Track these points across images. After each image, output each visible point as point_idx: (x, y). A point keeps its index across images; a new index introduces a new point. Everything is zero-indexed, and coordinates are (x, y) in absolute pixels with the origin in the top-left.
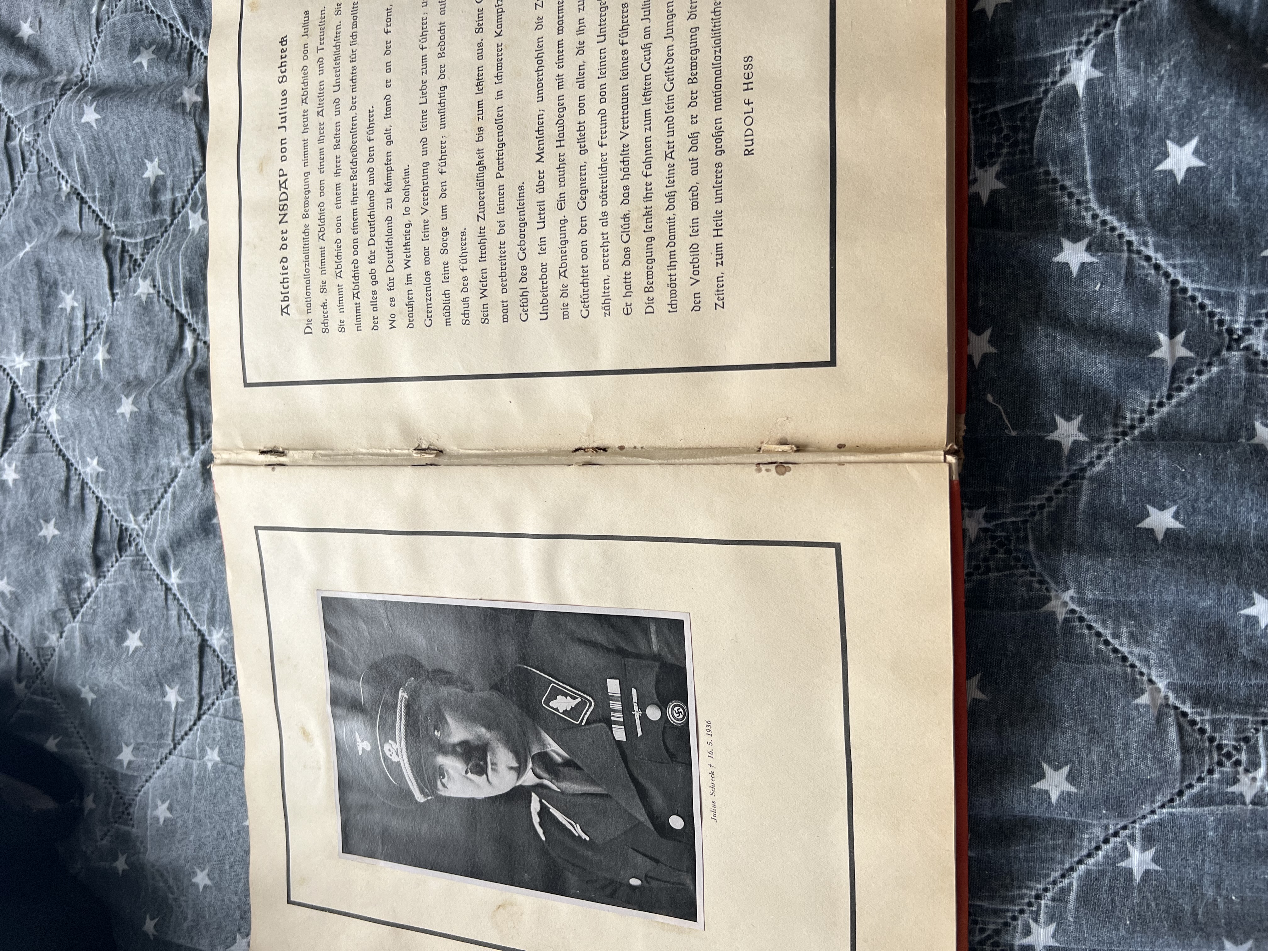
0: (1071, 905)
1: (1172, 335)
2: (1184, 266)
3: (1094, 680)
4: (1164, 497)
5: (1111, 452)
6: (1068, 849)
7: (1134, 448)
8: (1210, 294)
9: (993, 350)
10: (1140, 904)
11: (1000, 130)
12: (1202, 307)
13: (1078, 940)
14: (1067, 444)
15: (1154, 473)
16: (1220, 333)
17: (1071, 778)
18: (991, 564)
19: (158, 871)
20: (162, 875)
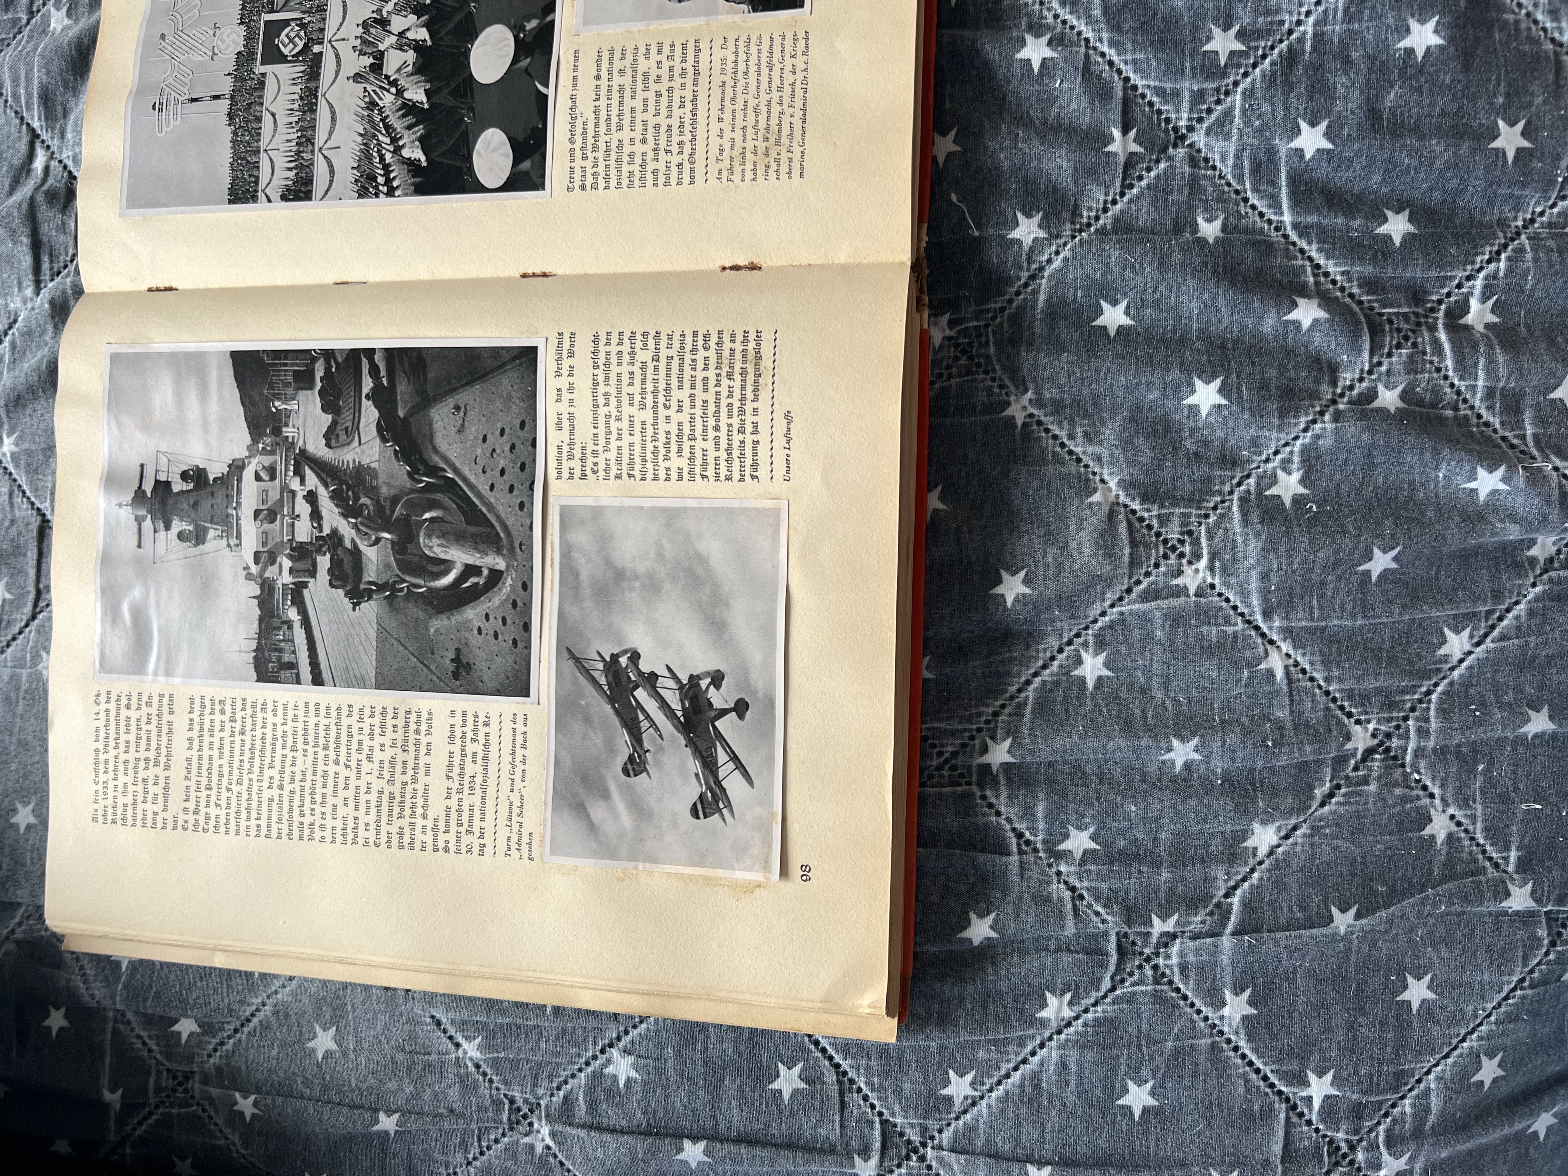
0: (1028, 717)
1: (1125, 131)
2: (1134, 61)
3: (1049, 482)
4: (1116, 291)
5: (1069, 247)
6: (1024, 662)
7: (1089, 242)
8: (1157, 91)
9: (958, 149)
10: (1092, 711)
12: (1151, 104)
13: (1033, 753)
14: (1027, 242)
15: (1107, 265)
17: (1026, 581)
18: (954, 370)
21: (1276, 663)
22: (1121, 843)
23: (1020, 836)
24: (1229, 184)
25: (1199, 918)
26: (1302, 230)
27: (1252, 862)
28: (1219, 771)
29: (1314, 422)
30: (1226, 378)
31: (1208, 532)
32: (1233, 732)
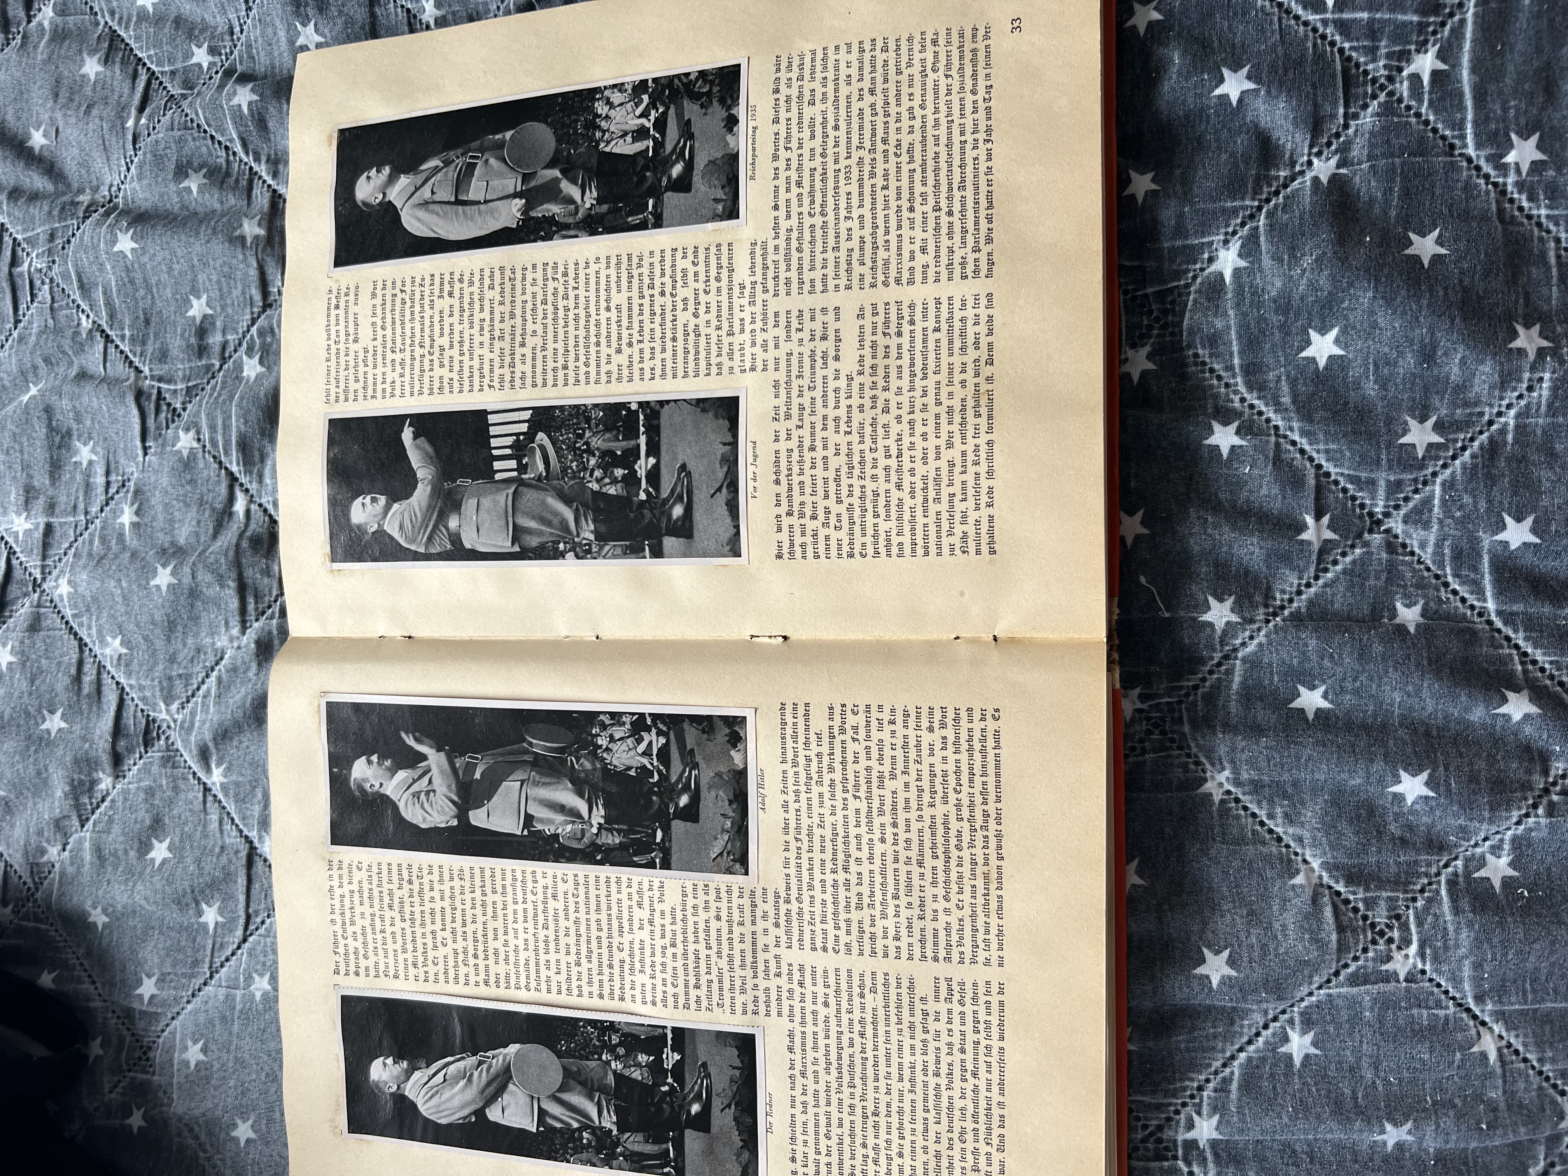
0: (1234, 1095)
1: (1318, 517)
2: (1327, 451)
3: (1251, 862)
4: (1314, 677)
5: (1263, 633)
6: (1229, 1037)
7: (1284, 629)
8: (1352, 479)
9: (1145, 531)
10: (1301, 1090)
11: (1151, 312)
12: (1345, 490)
13: (1241, 1131)
14: (1220, 625)
15: (1304, 653)
16: (1361, 516)
17: (1232, 962)
18: (1147, 745)
19: (186, 1125)
20: (191, 1130)
21: (1489, 1045)
24: (1428, 569)
26: (1508, 618)
28: (1432, 1151)
29: (1527, 815)
30: (1434, 771)
31: (1417, 916)
32: (1446, 1115)
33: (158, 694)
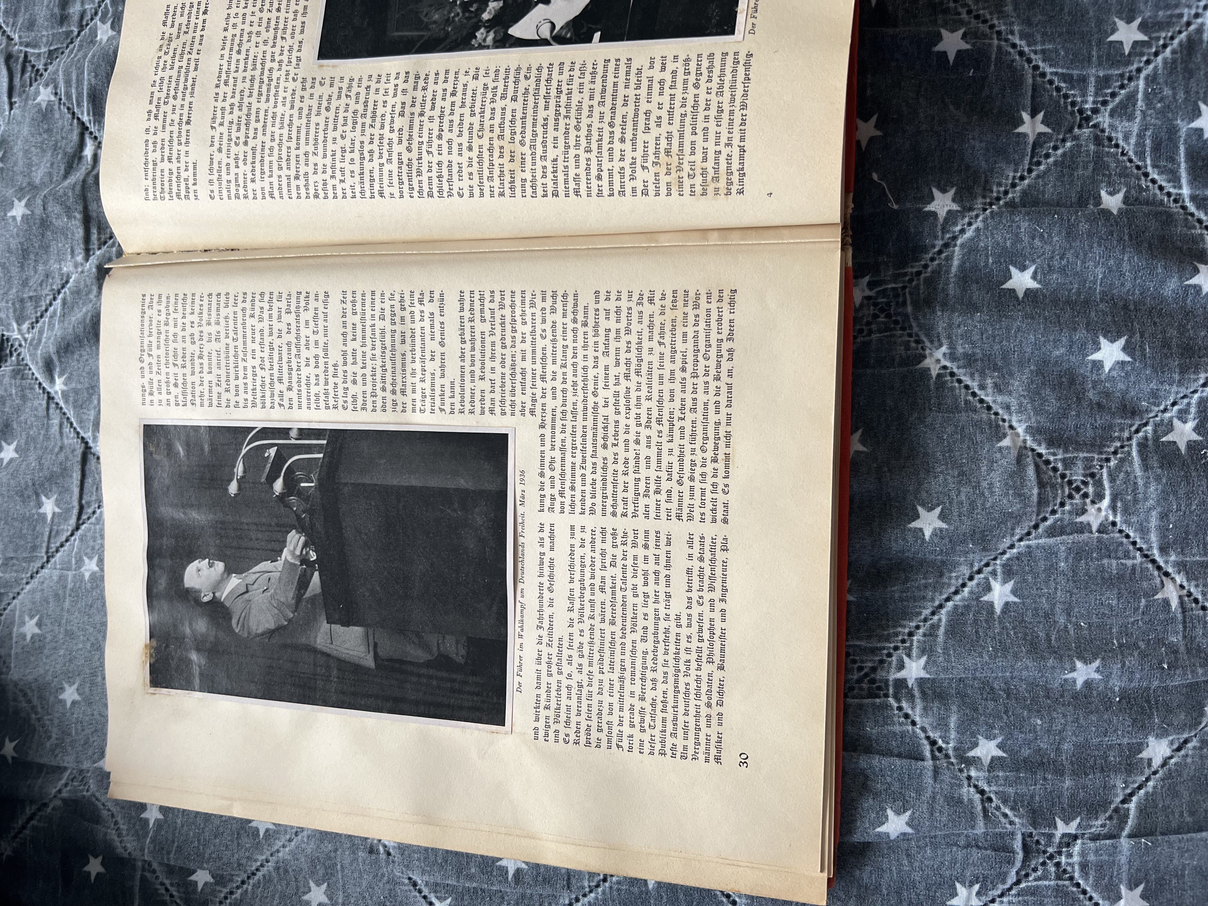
0: (941, 638)
1: (1033, 115)
2: (1044, 52)
3: (963, 428)
4: (1025, 258)
5: (980, 218)
6: (938, 587)
7: (1000, 214)
8: (1065, 77)
9: (879, 133)
10: (1000, 634)
12: (1058, 89)
13: (946, 670)
14: (942, 214)
15: (1017, 235)
17: (942, 517)
18: (874, 327)
19: (21, 690)
20: (25, 695)
21: (1171, 593)
22: (1026, 752)
23: (933, 743)
24: (1131, 161)
25: (1099, 822)
26: (1200, 202)
27: (1147, 772)
28: (1117, 689)
30: (1130, 337)
31: (1110, 474)
32: (1131, 655)
33: (11, 315)
